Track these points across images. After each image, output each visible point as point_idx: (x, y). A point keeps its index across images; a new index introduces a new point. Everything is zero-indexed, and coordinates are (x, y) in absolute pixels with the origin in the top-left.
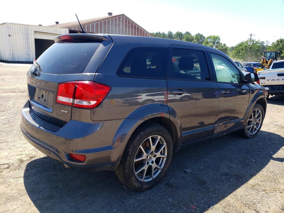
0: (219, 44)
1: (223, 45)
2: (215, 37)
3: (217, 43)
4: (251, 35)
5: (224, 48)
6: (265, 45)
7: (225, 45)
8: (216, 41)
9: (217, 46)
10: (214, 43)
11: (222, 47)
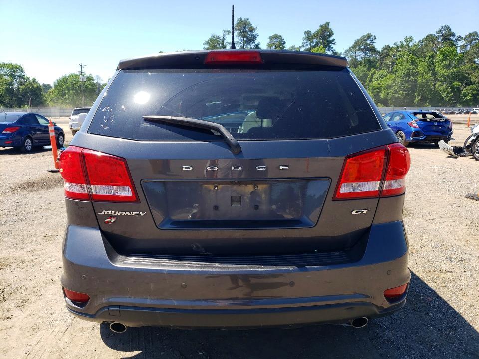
0: (23, 79)
1: (31, 81)
2: (13, 66)
3: (19, 76)
4: (81, 66)
5: (36, 86)
6: (95, 82)
7: (35, 81)
8: (17, 74)
9: (21, 82)
10: (13, 77)
11: (31, 84)
